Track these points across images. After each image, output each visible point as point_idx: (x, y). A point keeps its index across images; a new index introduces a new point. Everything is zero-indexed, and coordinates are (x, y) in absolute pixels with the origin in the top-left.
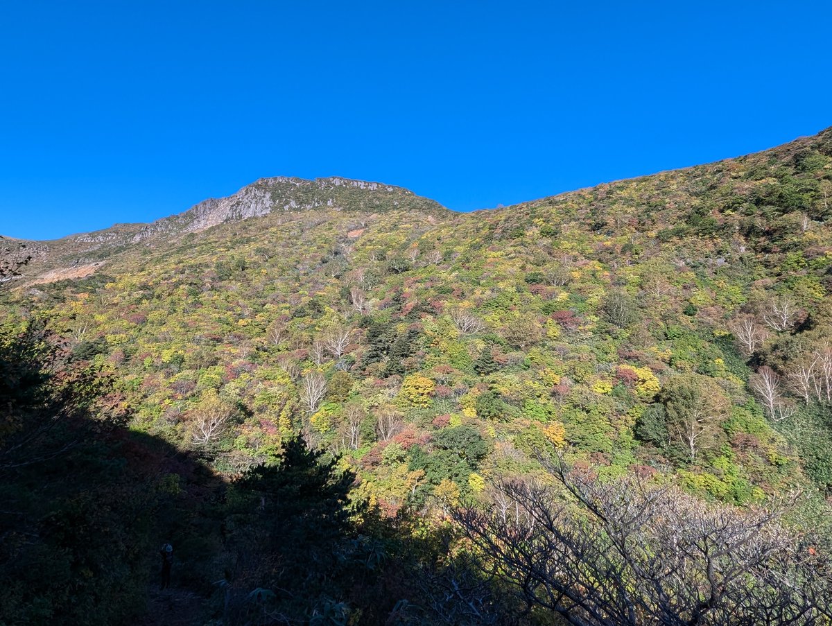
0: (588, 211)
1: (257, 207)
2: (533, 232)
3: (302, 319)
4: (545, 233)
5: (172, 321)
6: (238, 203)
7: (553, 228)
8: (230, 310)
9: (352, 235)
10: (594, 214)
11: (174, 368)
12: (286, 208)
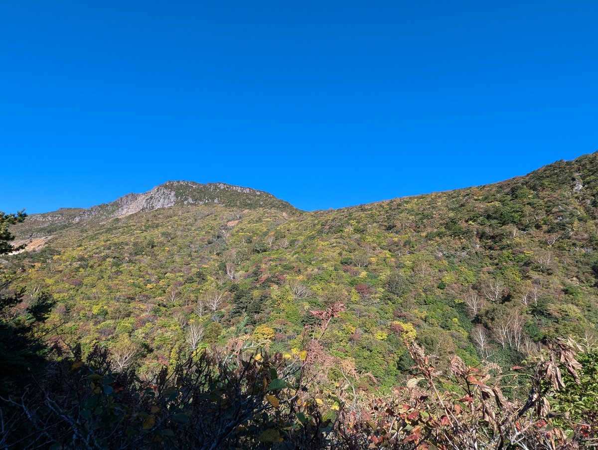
0: (385, 217)
1: (165, 201)
2: (349, 229)
3: (191, 284)
4: (357, 231)
5: (100, 284)
6: (151, 198)
7: (362, 227)
8: (141, 277)
9: (230, 224)
10: (388, 219)
11: (100, 318)
12: (185, 203)
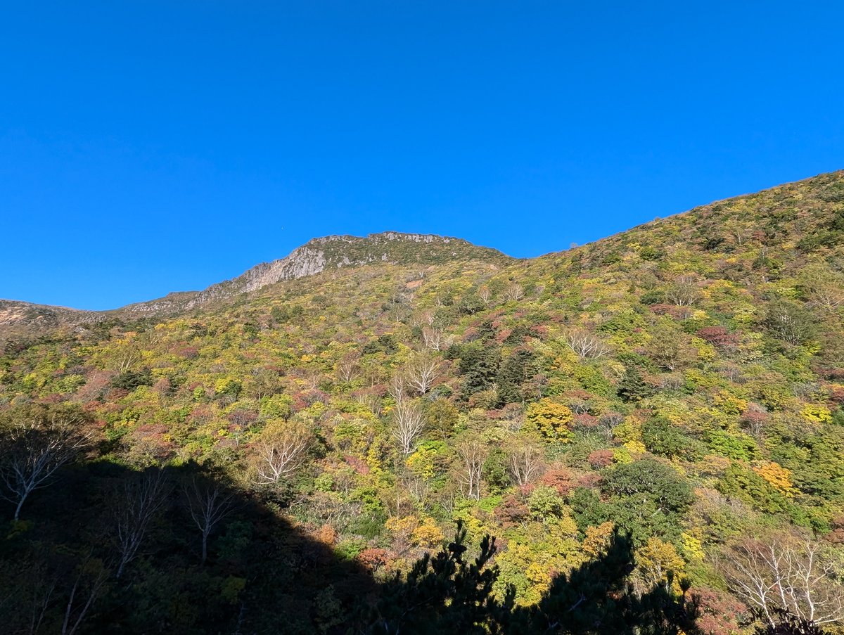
0: (695, 230)
1: (309, 266)
2: (631, 257)
3: (374, 355)
4: (647, 257)
5: (227, 354)
6: (291, 264)
7: (656, 250)
8: (291, 347)
9: (411, 285)
10: (702, 232)
11: (231, 398)
12: (340, 265)
